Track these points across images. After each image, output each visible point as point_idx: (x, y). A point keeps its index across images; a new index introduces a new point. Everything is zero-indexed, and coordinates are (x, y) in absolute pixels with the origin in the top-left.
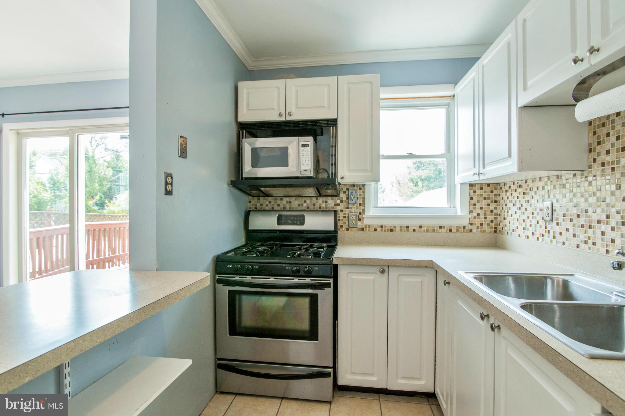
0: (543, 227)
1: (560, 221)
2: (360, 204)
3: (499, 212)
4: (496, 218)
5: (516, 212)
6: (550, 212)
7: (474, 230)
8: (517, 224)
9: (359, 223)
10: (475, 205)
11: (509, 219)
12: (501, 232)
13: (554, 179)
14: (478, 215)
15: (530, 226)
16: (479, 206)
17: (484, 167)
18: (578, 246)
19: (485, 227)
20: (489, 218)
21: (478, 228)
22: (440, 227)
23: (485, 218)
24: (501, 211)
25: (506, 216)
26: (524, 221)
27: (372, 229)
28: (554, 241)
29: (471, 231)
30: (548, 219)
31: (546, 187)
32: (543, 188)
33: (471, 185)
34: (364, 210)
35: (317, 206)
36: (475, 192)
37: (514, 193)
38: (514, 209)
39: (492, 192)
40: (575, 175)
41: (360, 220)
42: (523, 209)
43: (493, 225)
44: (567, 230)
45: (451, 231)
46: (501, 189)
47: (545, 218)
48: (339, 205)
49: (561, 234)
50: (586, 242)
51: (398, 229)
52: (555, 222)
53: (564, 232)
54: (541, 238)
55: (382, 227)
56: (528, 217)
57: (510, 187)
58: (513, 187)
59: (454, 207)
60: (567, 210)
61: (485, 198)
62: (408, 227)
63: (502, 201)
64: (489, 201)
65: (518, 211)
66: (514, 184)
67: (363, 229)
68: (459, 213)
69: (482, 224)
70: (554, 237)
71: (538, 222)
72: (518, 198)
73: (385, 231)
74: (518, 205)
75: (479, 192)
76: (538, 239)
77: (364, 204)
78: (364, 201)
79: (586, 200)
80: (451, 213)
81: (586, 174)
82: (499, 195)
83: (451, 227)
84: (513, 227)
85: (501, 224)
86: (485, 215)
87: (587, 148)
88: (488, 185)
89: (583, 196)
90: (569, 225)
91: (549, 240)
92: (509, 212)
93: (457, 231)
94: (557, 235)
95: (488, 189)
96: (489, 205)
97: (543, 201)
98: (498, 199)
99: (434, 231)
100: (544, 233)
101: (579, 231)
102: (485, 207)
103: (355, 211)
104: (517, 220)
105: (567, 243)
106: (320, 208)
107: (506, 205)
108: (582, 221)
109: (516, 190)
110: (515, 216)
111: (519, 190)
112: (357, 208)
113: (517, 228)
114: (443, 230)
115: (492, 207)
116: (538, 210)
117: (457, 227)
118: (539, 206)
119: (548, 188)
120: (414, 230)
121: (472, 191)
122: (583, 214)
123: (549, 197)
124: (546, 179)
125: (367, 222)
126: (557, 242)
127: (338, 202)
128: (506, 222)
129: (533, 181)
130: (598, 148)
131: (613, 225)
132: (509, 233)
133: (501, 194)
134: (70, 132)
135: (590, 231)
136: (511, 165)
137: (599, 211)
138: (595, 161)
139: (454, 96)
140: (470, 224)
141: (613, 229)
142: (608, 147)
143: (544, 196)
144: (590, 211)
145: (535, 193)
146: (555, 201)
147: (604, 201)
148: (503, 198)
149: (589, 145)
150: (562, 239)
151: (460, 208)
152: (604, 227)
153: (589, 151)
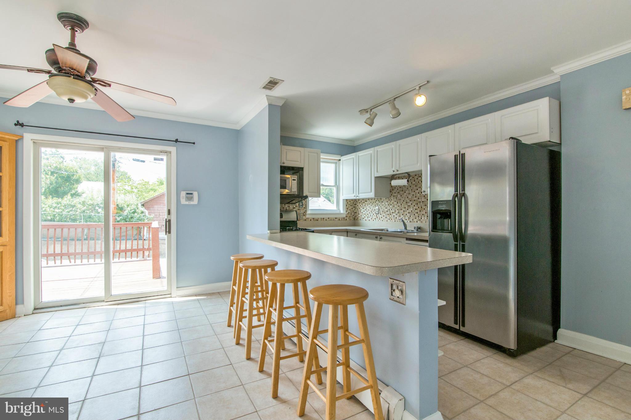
0: (376, 216)
1: (382, 213)
2: (304, 208)
3: (356, 211)
4: (354, 214)
5: (364, 211)
6: (378, 210)
7: (348, 219)
8: (365, 216)
9: (304, 217)
10: (348, 208)
11: (361, 214)
12: (357, 220)
13: (379, 199)
14: (349, 213)
15: (370, 216)
16: (349, 209)
17: (359, 194)
18: (387, 221)
19: (351, 218)
20: (353, 214)
21: (349, 218)
22: (336, 218)
23: (351, 214)
25: (359, 213)
26: (368, 214)
27: (309, 220)
28: (379, 220)
29: (346, 219)
30: (377, 213)
31: (376, 202)
32: (375, 202)
33: (346, 200)
34: (306, 211)
35: (285, 209)
36: (348, 203)
37: (363, 204)
38: (364, 210)
39: (353, 203)
40: (386, 199)
41: (304, 215)
42: (367, 210)
43: (353, 217)
44: (384, 216)
45: (339, 220)
46: (357, 202)
48: (295, 208)
49: (382, 218)
50: (389, 219)
51: (320, 220)
52: (380, 214)
53: (383, 217)
54: (374, 220)
55: (313, 219)
56: (370, 213)
57: (361, 201)
59: (339, 209)
60: (384, 210)
61: (351, 206)
62: (324, 218)
63: (358, 207)
64: (352, 207)
65: (365, 211)
66: (363, 200)
67: (305, 220)
68: (342, 212)
69: (350, 217)
70: (379, 219)
71: (373, 214)
72: (365, 205)
73: (315, 221)
74: (365, 208)
75: (349, 203)
76: (373, 220)
77: (306, 208)
78: (306, 206)
79: (390, 207)
80: (338, 212)
81: (389, 198)
82: (356, 204)
83: (339, 218)
84: (363, 217)
85: (357, 217)
86: (351, 212)
88: (352, 200)
89: (388, 205)
90: (384, 214)
92: (361, 211)
93: (342, 220)
94: (380, 218)
95: (352, 202)
96: (352, 208)
97: (375, 207)
98: (355, 206)
99: (333, 220)
100: (376, 218)
101: (387, 216)
102: (351, 209)
103: (302, 211)
104: (365, 214)
105: (384, 220)
106: (286, 209)
107: (360, 208)
108: (388, 213)
109: (364, 203)
110: (364, 213)
111: (365, 203)
112: (303, 209)
113: (365, 217)
114: (337, 220)
115: (353, 210)
116: (374, 210)
117: (342, 218)
118: (374, 209)
119: (377, 202)
120: (326, 220)
121: (347, 203)
122: (389, 211)
123: (378, 205)
124: (377, 199)
125: (307, 216)
127: (295, 206)
128: (360, 215)
129: (371, 200)
130: (393, 191)
131: (396, 213)
132: (361, 220)
133: (357, 204)
134: (105, 149)
135: (390, 216)
136: (372, 195)
137: (393, 209)
138: (392, 195)
139: (340, 160)
140: (346, 217)
141: (396, 214)
142: (395, 191)
143: (376, 205)
144: (390, 210)
145: (372, 204)
146: (379, 207)
147: (394, 206)
148: (358, 206)
149: (390, 190)
150: (382, 219)
151: (342, 210)
152: (394, 214)
153: (390, 192)
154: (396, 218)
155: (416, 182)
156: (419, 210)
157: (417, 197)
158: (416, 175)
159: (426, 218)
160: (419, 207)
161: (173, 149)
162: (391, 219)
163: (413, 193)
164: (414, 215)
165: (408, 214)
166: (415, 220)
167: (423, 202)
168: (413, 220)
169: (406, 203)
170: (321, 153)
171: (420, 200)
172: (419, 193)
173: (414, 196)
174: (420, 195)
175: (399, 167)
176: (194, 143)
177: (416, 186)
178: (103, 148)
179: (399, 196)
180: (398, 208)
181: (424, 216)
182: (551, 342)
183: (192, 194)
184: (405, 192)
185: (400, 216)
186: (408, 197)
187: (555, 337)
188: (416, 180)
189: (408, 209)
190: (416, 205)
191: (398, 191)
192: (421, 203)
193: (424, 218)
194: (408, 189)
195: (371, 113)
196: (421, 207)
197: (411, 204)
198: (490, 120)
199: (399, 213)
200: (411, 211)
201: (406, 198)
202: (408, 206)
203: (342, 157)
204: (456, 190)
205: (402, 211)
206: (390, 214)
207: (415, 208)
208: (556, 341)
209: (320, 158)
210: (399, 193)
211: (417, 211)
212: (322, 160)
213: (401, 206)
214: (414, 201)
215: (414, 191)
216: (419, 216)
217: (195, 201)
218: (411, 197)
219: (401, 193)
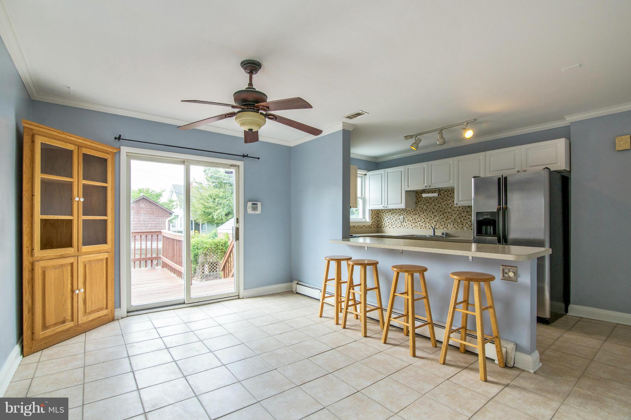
1: (407, 221)
4: (378, 222)
5: (388, 220)
6: (403, 219)
7: (372, 227)
12: (380, 227)
13: (404, 210)
14: (373, 221)
15: (395, 224)
16: (373, 218)
17: (387, 205)
18: (412, 228)
22: (364, 226)
24: (380, 220)
25: (383, 221)
26: (392, 223)
28: (404, 228)
32: (400, 212)
33: (372, 210)
36: (372, 212)
37: (387, 214)
38: (387, 219)
39: (377, 213)
40: (411, 209)
42: (391, 219)
43: (377, 225)
44: (409, 224)
45: (366, 227)
46: (381, 212)
47: (401, 221)
50: (415, 227)
51: (352, 227)
52: (405, 222)
53: (408, 225)
54: (399, 228)
56: (394, 221)
57: (385, 211)
58: (388, 211)
59: (365, 218)
62: (355, 226)
64: (375, 216)
65: (389, 220)
69: (375, 224)
70: (404, 227)
71: (398, 223)
72: (389, 215)
74: (389, 217)
76: (398, 228)
79: (415, 216)
80: (364, 220)
81: (415, 209)
85: (380, 225)
86: (375, 221)
87: (415, 203)
88: (376, 210)
90: (410, 223)
91: (402, 227)
92: (385, 220)
93: (368, 227)
94: (406, 226)
95: (375, 212)
99: (362, 228)
100: (400, 225)
101: (413, 224)
102: (375, 218)
104: (389, 222)
107: (383, 217)
108: (414, 221)
110: (387, 221)
113: (389, 225)
114: (364, 227)
115: (377, 218)
116: (398, 219)
119: (402, 212)
122: (414, 219)
123: (402, 215)
126: (405, 228)
128: (383, 224)
129: (396, 210)
130: (418, 203)
131: (422, 221)
132: (385, 227)
133: (380, 214)
134: (186, 163)
135: (416, 224)
136: (403, 206)
137: (418, 218)
138: (417, 206)
139: (366, 175)
140: (371, 225)
141: (422, 223)
142: (421, 203)
143: (400, 215)
144: (416, 219)
145: (397, 214)
146: (404, 216)
147: (420, 216)
148: (381, 215)
149: (416, 202)
150: (408, 227)
151: (368, 219)
152: (420, 222)
153: (416, 203)
154: (422, 225)
155: (442, 196)
156: (445, 219)
157: (443, 209)
158: (442, 190)
159: (452, 226)
160: (445, 217)
161: (240, 163)
162: (416, 227)
163: (439, 205)
164: (440, 223)
165: (434, 222)
166: (441, 227)
167: (449, 212)
168: (439, 227)
169: (432, 213)
170: (358, 169)
171: (446, 211)
172: (445, 205)
173: (441, 207)
174: (446, 206)
175: (432, 184)
176: (259, 158)
177: (442, 199)
178: (184, 161)
179: (425, 207)
180: (424, 217)
181: (450, 224)
182: (564, 315)
183: (256, 204)
184: (431, 204)
185: (426, 224)
186: (434, 208)
187: (567, 311)
188: (442, 194)
189: (434, 218)
190: (442, 215)
191: (424, 203)
192: (447, 213)
193: (450, 226)
194: (434, 201)
195: (417, 139)
196: (447, 217)
197: (437, 214)
198: (517, 151)
199: (425, 221)
200: (437, 220)
201: (432, 209)
202: (434, 216)
203: (368, 172)
204: (499, 204)
205: (428, 220)
206: (416, 223)
207: (440, 217)
208: (567, 314)
209: (357, 173)
210: (425, 204)
211: (443, 220)
212: (358, 175)
213: (427, 216)
214: (440, 211)
215: (441, 204)
216: (445, 224)
217: (259, 212)
218: (438, 208)
219: (427, 204)
